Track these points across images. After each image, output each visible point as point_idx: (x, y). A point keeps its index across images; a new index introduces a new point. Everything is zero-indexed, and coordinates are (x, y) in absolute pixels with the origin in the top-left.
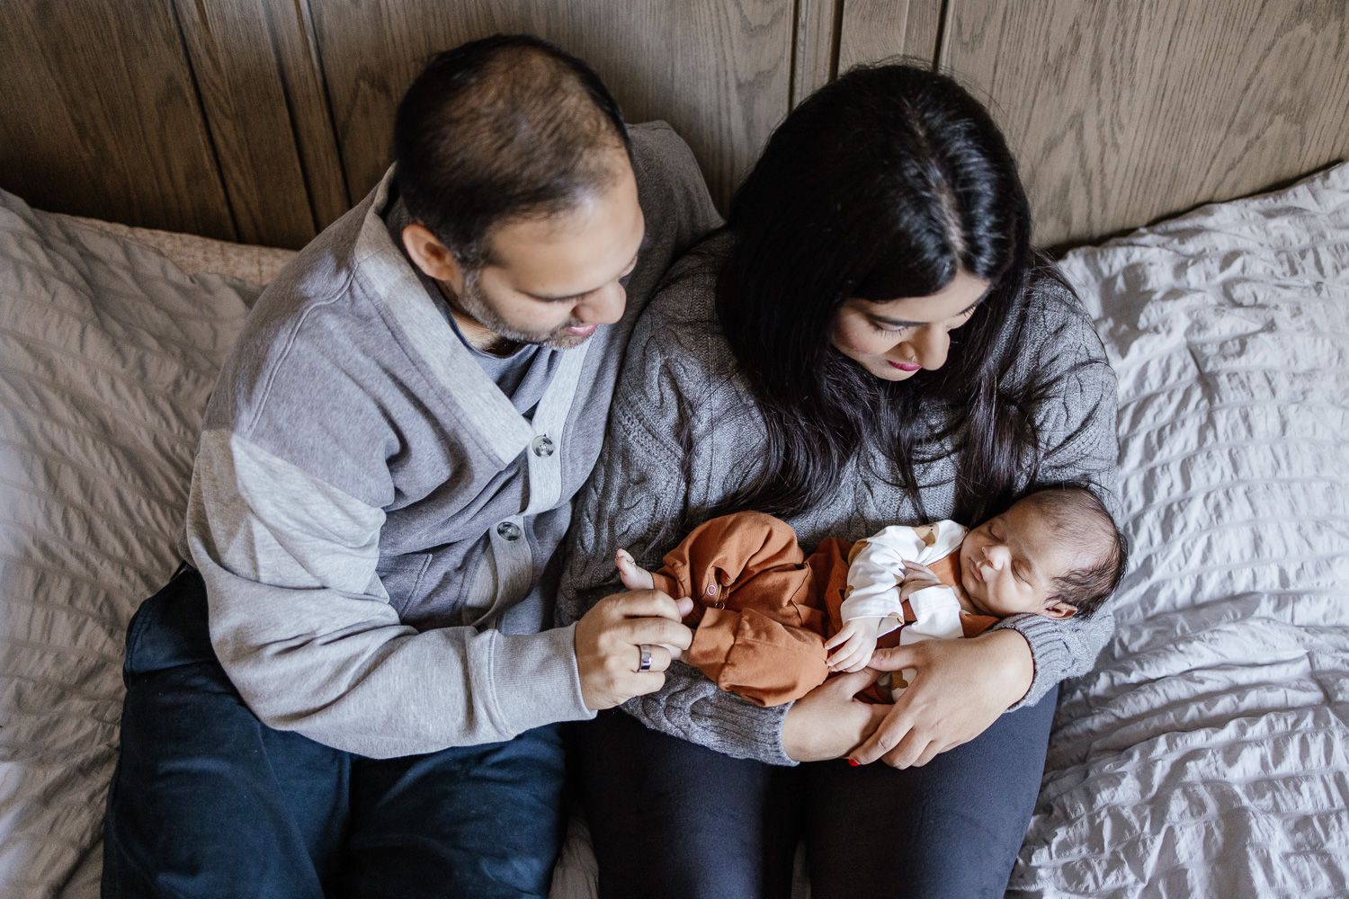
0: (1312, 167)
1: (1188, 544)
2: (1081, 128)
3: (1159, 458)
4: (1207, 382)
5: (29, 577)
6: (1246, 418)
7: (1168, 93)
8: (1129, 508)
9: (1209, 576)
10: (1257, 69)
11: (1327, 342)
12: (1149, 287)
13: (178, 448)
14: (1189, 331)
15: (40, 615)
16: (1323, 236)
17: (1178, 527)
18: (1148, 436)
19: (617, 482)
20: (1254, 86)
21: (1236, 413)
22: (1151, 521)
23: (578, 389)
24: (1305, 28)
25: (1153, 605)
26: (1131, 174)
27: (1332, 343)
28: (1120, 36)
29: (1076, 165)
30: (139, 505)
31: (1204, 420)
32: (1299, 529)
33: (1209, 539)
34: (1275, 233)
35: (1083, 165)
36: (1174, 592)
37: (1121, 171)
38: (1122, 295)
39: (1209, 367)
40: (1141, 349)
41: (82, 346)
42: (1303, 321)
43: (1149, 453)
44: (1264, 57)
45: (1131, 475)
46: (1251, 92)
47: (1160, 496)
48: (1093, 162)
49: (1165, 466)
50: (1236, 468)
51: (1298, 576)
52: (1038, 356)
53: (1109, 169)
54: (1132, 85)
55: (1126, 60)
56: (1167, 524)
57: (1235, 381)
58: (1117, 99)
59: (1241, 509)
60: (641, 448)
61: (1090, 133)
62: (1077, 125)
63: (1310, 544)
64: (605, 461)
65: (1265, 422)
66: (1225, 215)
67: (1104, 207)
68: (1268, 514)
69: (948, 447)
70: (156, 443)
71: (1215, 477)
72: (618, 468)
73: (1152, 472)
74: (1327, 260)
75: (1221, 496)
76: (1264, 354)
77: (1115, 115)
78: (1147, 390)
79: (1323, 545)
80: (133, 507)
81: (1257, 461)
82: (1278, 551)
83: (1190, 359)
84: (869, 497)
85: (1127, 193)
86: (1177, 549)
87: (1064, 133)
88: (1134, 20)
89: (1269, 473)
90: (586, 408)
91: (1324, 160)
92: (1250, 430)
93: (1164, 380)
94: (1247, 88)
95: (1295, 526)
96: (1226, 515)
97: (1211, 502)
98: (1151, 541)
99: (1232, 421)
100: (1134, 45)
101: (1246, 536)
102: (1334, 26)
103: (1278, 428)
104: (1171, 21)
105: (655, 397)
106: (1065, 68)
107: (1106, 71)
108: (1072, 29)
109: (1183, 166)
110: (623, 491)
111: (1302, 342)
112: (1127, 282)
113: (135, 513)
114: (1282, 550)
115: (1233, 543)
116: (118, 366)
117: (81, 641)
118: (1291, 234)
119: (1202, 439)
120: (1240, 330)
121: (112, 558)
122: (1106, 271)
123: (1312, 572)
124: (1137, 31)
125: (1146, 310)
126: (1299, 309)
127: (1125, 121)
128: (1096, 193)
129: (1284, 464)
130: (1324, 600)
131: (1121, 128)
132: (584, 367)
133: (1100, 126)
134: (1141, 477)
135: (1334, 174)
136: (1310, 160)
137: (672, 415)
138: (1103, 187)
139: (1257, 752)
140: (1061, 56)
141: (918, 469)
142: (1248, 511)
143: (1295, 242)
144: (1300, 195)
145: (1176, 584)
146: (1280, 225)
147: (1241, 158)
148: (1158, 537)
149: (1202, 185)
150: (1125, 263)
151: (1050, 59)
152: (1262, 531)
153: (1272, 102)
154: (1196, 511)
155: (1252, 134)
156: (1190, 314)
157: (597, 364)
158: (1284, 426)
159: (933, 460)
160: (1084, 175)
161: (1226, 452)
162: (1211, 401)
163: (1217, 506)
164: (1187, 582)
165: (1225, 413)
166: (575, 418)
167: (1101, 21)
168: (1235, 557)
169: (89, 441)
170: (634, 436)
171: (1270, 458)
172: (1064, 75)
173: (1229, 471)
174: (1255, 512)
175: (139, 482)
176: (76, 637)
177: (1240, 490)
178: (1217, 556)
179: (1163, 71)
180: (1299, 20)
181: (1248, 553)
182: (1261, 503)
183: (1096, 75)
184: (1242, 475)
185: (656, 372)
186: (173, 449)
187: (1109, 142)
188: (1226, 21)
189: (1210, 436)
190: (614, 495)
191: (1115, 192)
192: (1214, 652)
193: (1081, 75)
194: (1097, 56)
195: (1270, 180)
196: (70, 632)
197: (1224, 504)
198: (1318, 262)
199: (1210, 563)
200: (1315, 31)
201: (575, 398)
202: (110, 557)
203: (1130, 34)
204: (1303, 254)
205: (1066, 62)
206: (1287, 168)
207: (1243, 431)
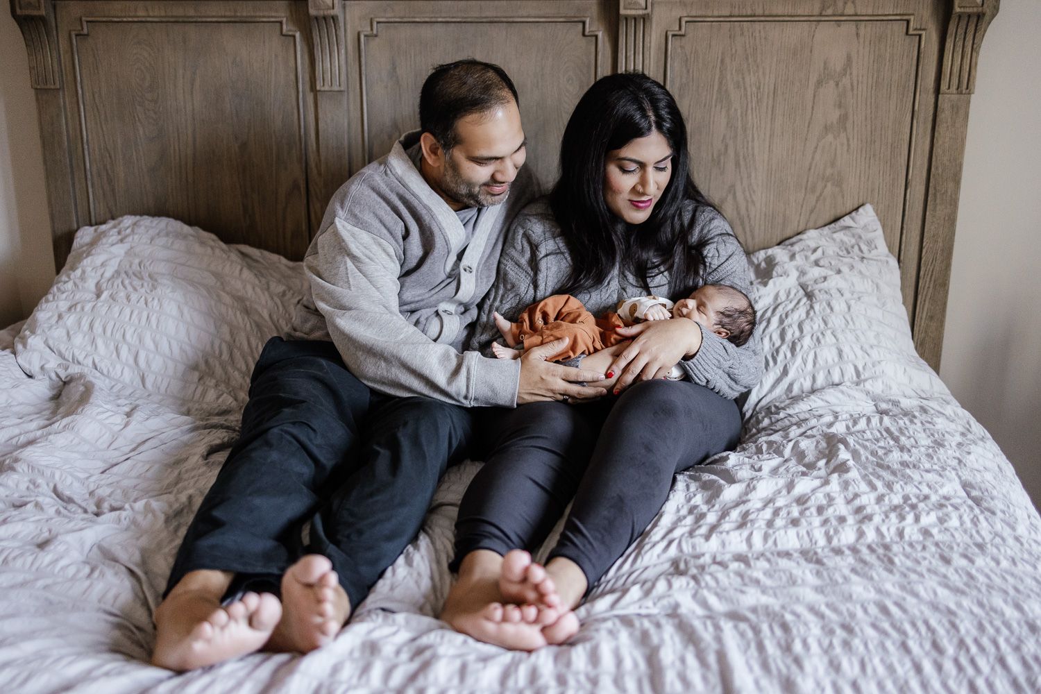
0: (851, 209)
1: (805, 356)
2: (735, 194)
3: (786, 323)
4: (809, 296)
5: (196, 375)
6: (829, 305)
7: (773, 173)
8: (773, 345)
9: (818, 373)
10: (813, 158)
11: (870, 281)
12: (776, 261)
13: (280, 321)
14: (799, 278)
15: (200, 389)
16: (860, 237)
17: (798, 348)
18: (781, 316)
19: (501, 292)
20: (813, 167)
21: (824, 303)
22: (785, 349)
23: (485, 249)
24: (830, 137)
25: (791, 392)
26: (763, 217)
27: (872, 281)
28: (745, 143)
29: (735, 213)
30: (257, 345)
31: (808, 308)
32: (862, 347)
33: (815, 353)
34: (838, 240)
35: (739, 213)
36: (801, 384)
37: (758, 216)
38: (765, 269)
39: (810, 289)
40: (775, 284)
41: (240, 274)
42: (855, 272)
43: (781, 321)
44: (815, 152)
45: (773, 331)
46: (812, 170)
47: (789, 337)
48: (743, 211)
49: (790, 326)
50: (826, 323)
51: (864, 368)
52: (702, 229)
53: (752, 216)
54: (756, 169)
55: (750, 157)
56: (793, 349)
57: (823, 292)
58: (749, 176)
59: (829, 338)
60: (512, 272)
61: (739, 194)
62: (732, 192)
63: (868, 354)
64: (495, 286)
65: (839, 306)
66: (812, 233)
67: (753, 238)
68: (844, 340)
69: (662, 269)
70: (270, 316)
71: (816, 327)
72: (502, 286)
73: (784, 329)
74: (864, 248)
75: (819, 334)
76: (835, 282)
77: (750, 185)
78: (779, 301)
79: (874, 354)
80: (254, 346)
81: (836, 321)
82: (852, 356)
83: (800, 288)
84: (624, 294)
85: (763, 228)
86: (799, 360)
87: (727, 196)
88: (751, 136)
89: (843, 326)
90: (489, 257)
91: (856, 206)
92: (832, 309)
93: (788, 296)
94: (810, 169)
95: (859, 347)
96: (822, 341)
97: (815, 338)
98: (786, 357)
99: (822, 307)
100: (753, 148)
101: (835, 352)
102: (843, 135)
103: (846, 309)
104: (768, 135)
105: (519, 248)
106: (722, 161)
107: (742, 163)
108: (723, 141)
109: (787, 212)
110: (503, 296)
111: (856, 280)
112: (766, 263)
113: (254, 350)
114: (854, 357)
115: (828, 354)
116: (257, 282)
117: (221, 400)
118: (846, 239)
119: (808, 313)
120: (824, 274)
121: (239, 370)
122: (756, 262)
123: (871, 366)
124: (753, 141)
125: (775, 269)
126: (852, 266)
127: (755, 188)
128: (748, 229)
129: (851, 323)
130: (880, 381)
131: (754, 192)
132: (488, 239)
133: (744, 192)
134: (779, 332)
135: (861, 210)
136: (849, 207)
137: (528, 255)
138: (750, 226)
139: (844, 423)
140: (719, 156)
141: (649, 280)
142: (834, 340)
143: (848, 242)
144: (847, 221)
145: (802, 380)
146: (839, 236)
147: (815, 207)
148: (789, 355)
149: (799, 222)
150: (764, 256)
151: (715, 156)
152: (842, 347)
153: (824, 176)
154: (807, 341)
155: (817, 194)
156: (797, 270)
157: (494, 241)
158: (849, 308)
159: (655, 276)
160: (740, 219)
161: (820, 318)
162: (811, 301)
163: (818, 340)
164: (807, 379)
165: (818, 304)
166: (483, 262)
167: (736, 137)
168: (830, 361)
169: (238, 313)
170: (510, 267)
171: (844, 321)
172: (722, 165)
173: (822, 326)
174: (837, 340)
175: (259, 335)
176: (218, 398)
177: (829, 332)
178: (820, 361)
179: (768, 161)
180: (826, 134)
181: (836, 359)
182: (840, 336)
183: (737, 164)
184: (829, 326)
185: (520, 237)
186: (278, 321)
187: (749, 200)
188: (793, 134)
189: (812, 313)
190: (499, 299)
191: (757, 228)
192: (822, 400)
193: (730, 166)
194: (737, 154)
195: (832, 218)
196: (215, 396)
197: (821, 337)
198: (860, 250)
199: (817, 365)
200: (835, 138)
201: (484, 252)
202: (238, 370)
203: (750, 144)
204: (853, 247)
205: (722, 158)
206: (839, 211)
207: (828, 310)
